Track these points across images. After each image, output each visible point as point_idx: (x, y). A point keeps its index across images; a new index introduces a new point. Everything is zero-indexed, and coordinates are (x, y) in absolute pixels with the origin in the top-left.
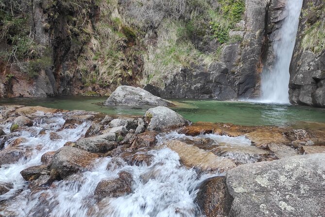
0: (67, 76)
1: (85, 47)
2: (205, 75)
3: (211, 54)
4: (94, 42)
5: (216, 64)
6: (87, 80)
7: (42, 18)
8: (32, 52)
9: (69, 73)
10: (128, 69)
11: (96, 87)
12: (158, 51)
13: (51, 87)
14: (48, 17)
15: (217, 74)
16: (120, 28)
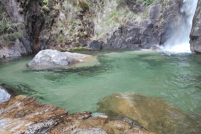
0: (45, 39)
1: (55, 19)
2: (137, 30)
3: (141, 14)
4: (62, 15)
5: (144, 21)
6: (57, 41)
7: (17, 5)
8: (9, 28)
9: (46, 37)
10: (84, 31)
11: (63, 44)
12: (104, 16)
13: (24, 49)
14: (21, 4)
15: (145, 29)
16: (78, 3)
